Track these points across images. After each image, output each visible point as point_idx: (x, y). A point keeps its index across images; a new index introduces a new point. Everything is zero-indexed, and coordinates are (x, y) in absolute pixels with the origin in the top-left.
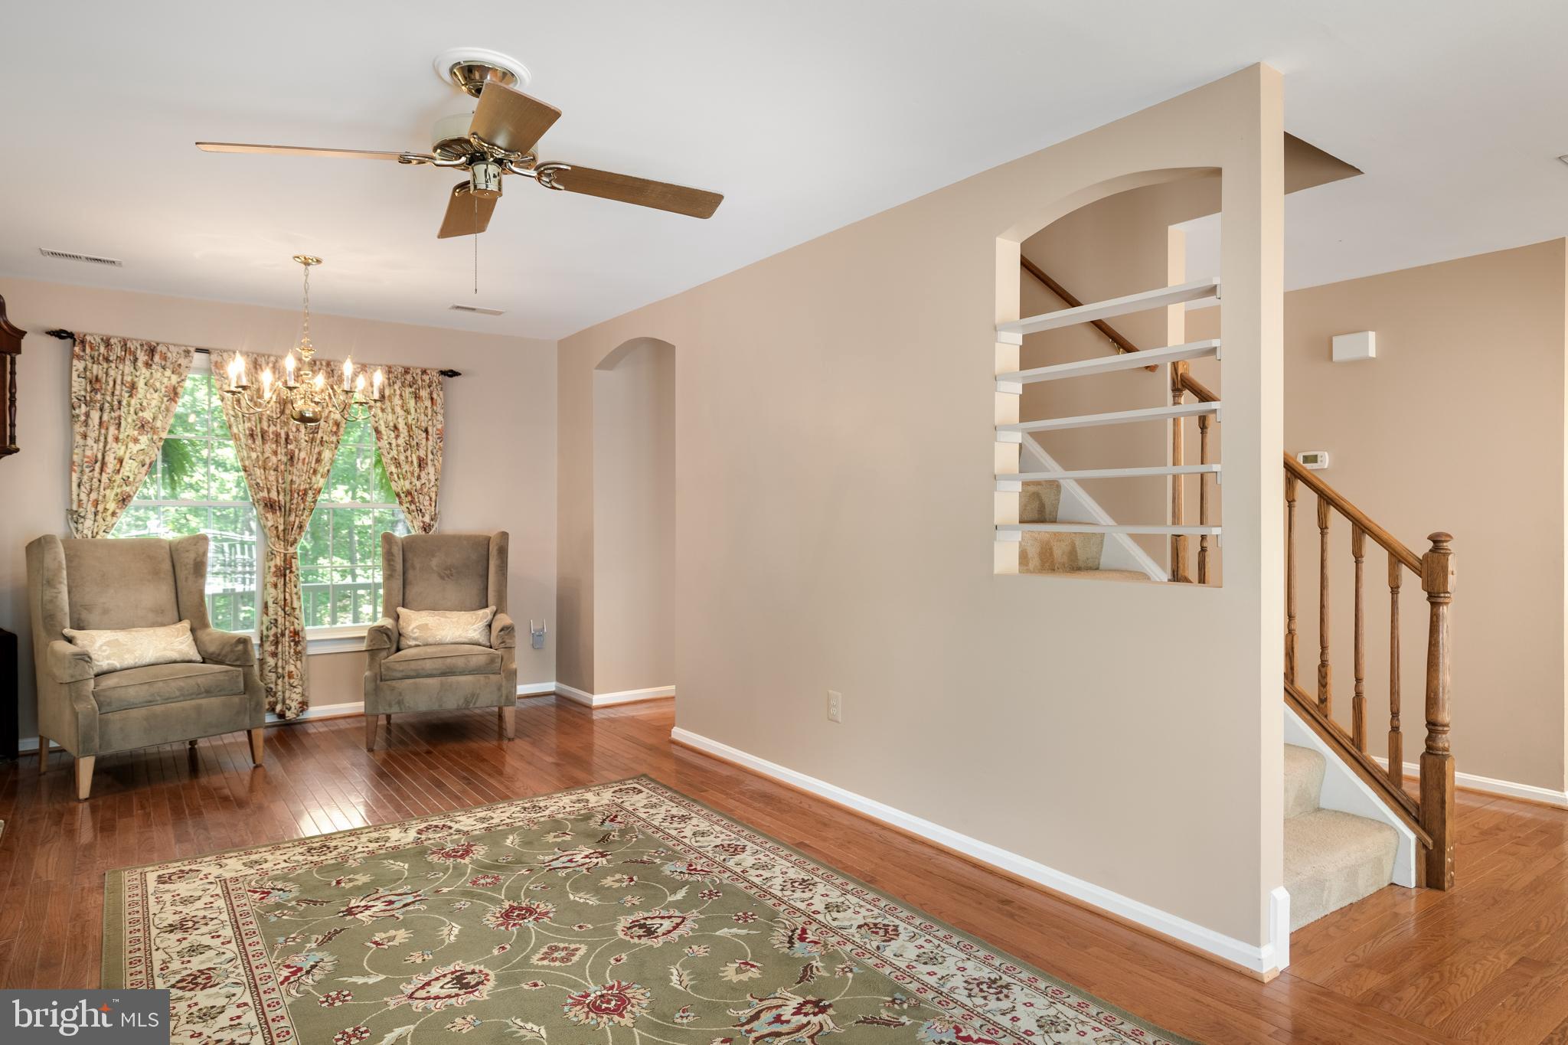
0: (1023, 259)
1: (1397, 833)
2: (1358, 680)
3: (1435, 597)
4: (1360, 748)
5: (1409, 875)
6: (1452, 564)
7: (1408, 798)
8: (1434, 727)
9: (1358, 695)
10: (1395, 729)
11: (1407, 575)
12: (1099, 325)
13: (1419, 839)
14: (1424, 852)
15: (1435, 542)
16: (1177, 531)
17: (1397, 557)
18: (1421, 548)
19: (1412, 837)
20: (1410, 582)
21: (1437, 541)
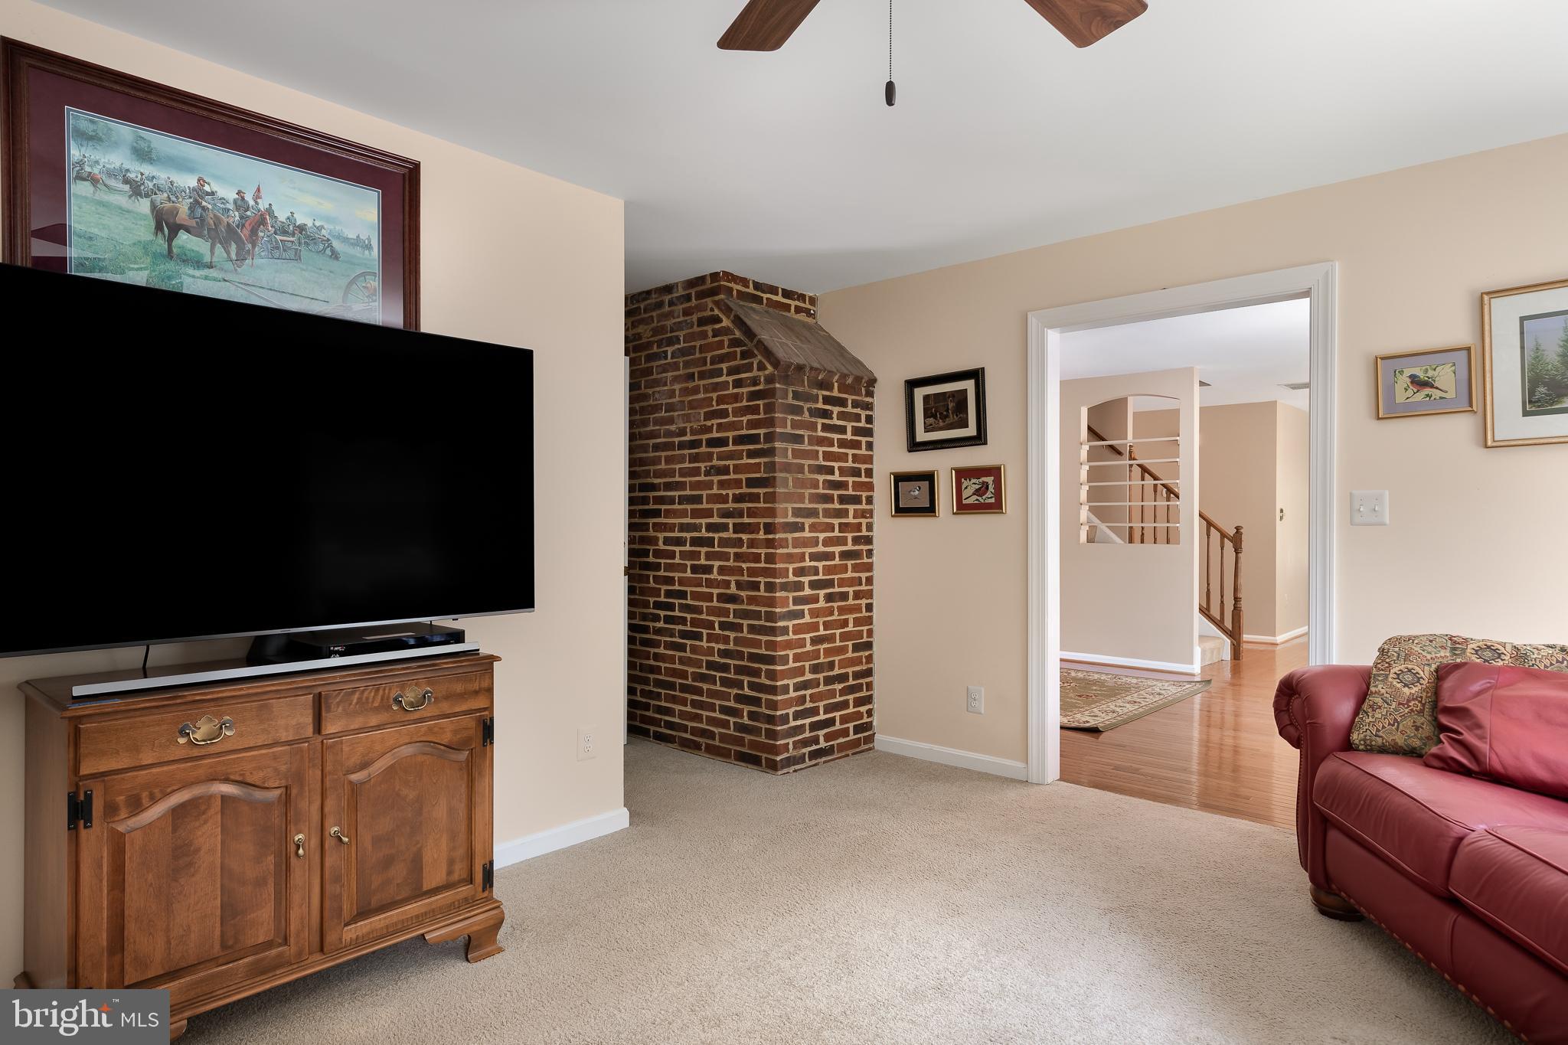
0: (1088, 426)
1: (1223, 639)
2: (1208, 584)
3: (1237, 550)
4: (1209, 611)
5: (1227, 654)
6: (1244, 537)
7: (1227, 628)
8: (1237, 599)
9: (1208, 590)
10: (1222, 602)
11: (1227, 543)
12: (1111, 447)
13: (1231, 642)
14: (1233, 647)
15: (1237, 530)
16: (1131, 525)
17: (1223, 535)
18: (1232, 532)
19: (1229, 641)
20: (1228, 545)
21: (1238, 529)
